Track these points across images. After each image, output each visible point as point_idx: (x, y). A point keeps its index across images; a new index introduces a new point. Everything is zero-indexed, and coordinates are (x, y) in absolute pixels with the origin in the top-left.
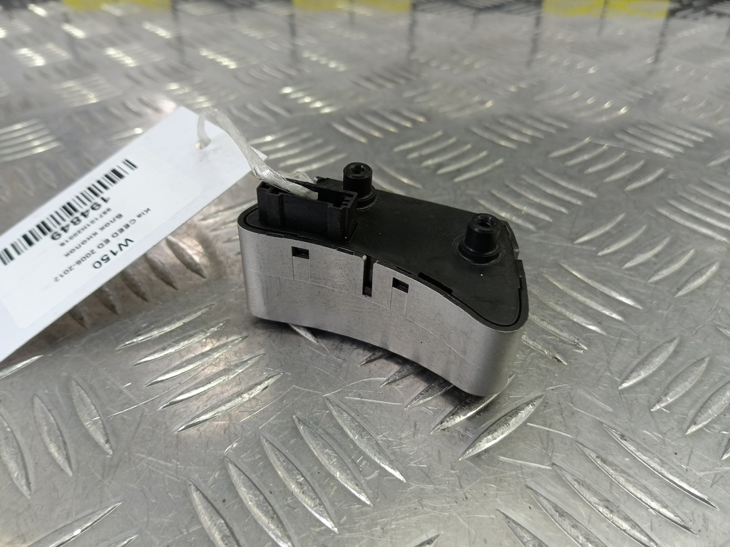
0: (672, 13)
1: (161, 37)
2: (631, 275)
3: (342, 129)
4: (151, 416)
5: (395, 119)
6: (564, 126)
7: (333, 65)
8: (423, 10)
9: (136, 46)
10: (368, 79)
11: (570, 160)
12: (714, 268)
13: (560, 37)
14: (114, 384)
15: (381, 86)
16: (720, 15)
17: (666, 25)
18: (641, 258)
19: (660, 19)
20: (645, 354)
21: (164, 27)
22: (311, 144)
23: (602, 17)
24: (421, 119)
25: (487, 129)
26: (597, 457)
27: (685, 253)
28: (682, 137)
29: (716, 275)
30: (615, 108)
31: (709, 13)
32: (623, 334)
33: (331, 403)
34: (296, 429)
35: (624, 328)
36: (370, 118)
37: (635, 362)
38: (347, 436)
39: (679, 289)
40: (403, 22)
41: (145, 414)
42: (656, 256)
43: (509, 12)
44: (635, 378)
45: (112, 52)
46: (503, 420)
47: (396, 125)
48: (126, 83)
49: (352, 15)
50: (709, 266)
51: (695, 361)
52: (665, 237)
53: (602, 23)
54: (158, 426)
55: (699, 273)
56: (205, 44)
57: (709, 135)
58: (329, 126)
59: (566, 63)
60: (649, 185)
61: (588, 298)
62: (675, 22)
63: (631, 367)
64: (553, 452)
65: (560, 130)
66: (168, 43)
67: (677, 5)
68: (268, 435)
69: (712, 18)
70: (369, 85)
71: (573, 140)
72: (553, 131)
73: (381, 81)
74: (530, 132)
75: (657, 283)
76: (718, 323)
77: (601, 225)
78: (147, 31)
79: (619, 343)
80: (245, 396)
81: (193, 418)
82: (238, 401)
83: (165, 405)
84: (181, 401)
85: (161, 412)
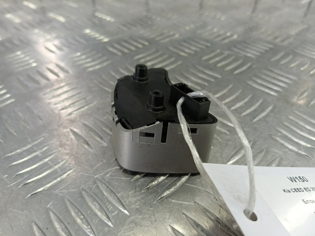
1: (31, 8)
3: (111, 49)
4: (16, 190)
5: (135, 44)
6: (209, 45)
7: (109, 19)
9: (21, 13)
10: (124, 25)
11: (210, 61)
12: (270, 108)
13: (210, 3)
15: (129, 28)
18: (239, 105)
20: (238, 149)
21: (34, 3)
22: (97, 57)
24: (146, 44)
25: (176, 48)
26: (214, 198)
27: (257, 101)
28: (260, 48)
29: (272, 111)
30: (232, 36)
32: (229, 140)
33: (98, 180)
34: (81, 194)
35: (229, 137)
36: (124, 44)
37: (233, 153)
38: (104, 195)
39: (254, 118)
41: (13, 189)
42: (245, 103)
44: (232, 160)
45: (9, 16)
46: (174, 183)
47: (135, 47)
50: (268, 107)
51: (259, 151)
52: (249, 95)
54: (19, 195)
55: (263, 110)
56: (51, 11)
57: (271, 46)
58: (105, 47)
59: (212, 15)
60: (245, 71)
63: (231, 155)
64: (195, 196)
65: (207, 47)
66: (35, 11)
68: (68, 197)
70: (124, 28)
71: (213, 51)
72: (204, 47)
73: (130, 26)
74: (194, 48)
75: (245, 116)
76: (271, 133)
77: (222, 90)
78: (25, 5)
79: (227, 144)
80: (59, 179)
81: (35, 191)
82: (55, 181)
83: (22, 185)
84: (29, 183)
85: (20, 188)
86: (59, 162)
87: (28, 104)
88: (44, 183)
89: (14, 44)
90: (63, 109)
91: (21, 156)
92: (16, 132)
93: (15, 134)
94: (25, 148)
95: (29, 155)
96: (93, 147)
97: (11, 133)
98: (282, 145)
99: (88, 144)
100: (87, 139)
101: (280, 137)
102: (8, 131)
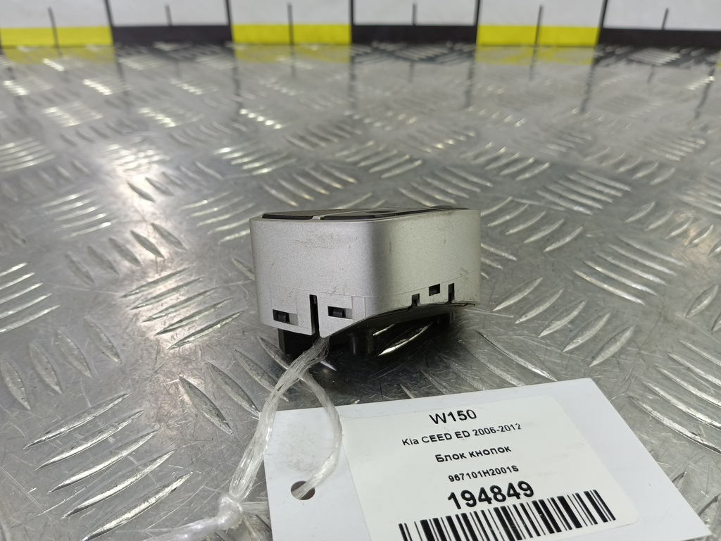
0: (597, 61)
1: (101, 94)
2: (547, 345)
3: (274, 192)
4: (54, 525)
5: (327, 180)
6: (488, 184)
7: (269, 123)
8: (360, 63)
9: (77, 104)
10: (302, 139)
11: (492, 222)
12: (628, 334)
13: (490, 89)
14: (19, 490)
16: (640, 62)
17: (591, 74)
18: (557, 325)
19: (586, 67)
21: (105, 83)
22: (241, 209)
23: (532, 67)
24: (351, 180)
25: (414, 190)
27: (600, 318)
28: (601, 192)
29: (630, 341)
31: (630, 61)
36: (301, 180)
39: (594, 358)
40: (342, 77)
41: (49, 523)
42: (572, 322)
43: (442, 63)
45: (52, 111)
47: (327, 187)
48: (60, 145)
49: (293, 68)
50: (624, 331)
52: (581, 302)
53: (531, 74)
54: (61, 536)
55: (613, 340)
56: (144, 102)
57: (627, 188)
58: (261, 188)
59: (494, 116)
60: (567, 244)
61: (504, 371)
62: (601, 69)
65: (484, 188)
66: (107, 101)
67: (601, 54)
69: (634, 66)
70: (302, 144)
71: (497, 200)
72: (477, 190)
73: (315, 140)
75: (571, 352)
76: (631, 394)
77: (519, 290)
78: (87, 87)
80: (153, 500)
81: (98, 528)
82: (144, 506)
83: (69, 513)
84: (86, 507)
85: (66, 520)
86: (155, 460)
87: (88, 317)
88: (119, 508)
89: (59, 175)
90: (165, 331)
91: (68, 441)
92: (58, 384)
93: (57, 388)
94: (78, 424)
95: (86, 440)
96: (231, 424)
97: (48, 387)
98: (658, 422)
99: (219, 415)
100: (217, 404)
101: (652, 403)
102: (42, 381)
